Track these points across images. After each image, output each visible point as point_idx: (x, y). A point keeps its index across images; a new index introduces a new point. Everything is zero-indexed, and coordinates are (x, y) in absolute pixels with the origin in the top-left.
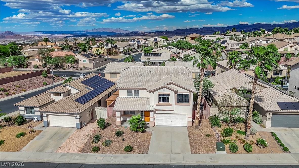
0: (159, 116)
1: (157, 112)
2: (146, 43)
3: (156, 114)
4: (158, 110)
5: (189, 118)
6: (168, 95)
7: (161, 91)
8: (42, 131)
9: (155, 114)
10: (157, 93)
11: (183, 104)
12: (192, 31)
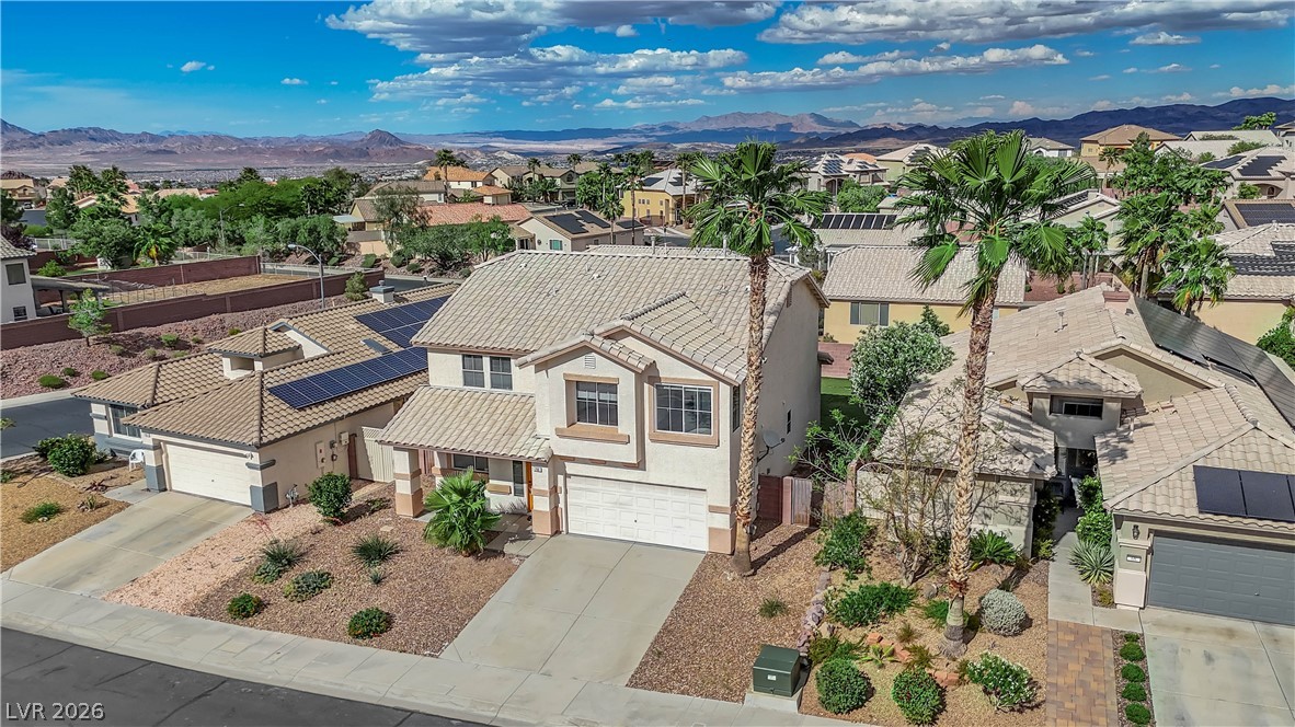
0: (580, 489)
1: (570, 468)
2: (867, 172)
3: (567, 476)
4: (573, 460)
5: (713, 509)
6: (612, 388)
7: (578, 368)
8: (128, 505)
9: (561, 478)
10: (559, 373)
11: (685, 438)
12: (1170, 118)
